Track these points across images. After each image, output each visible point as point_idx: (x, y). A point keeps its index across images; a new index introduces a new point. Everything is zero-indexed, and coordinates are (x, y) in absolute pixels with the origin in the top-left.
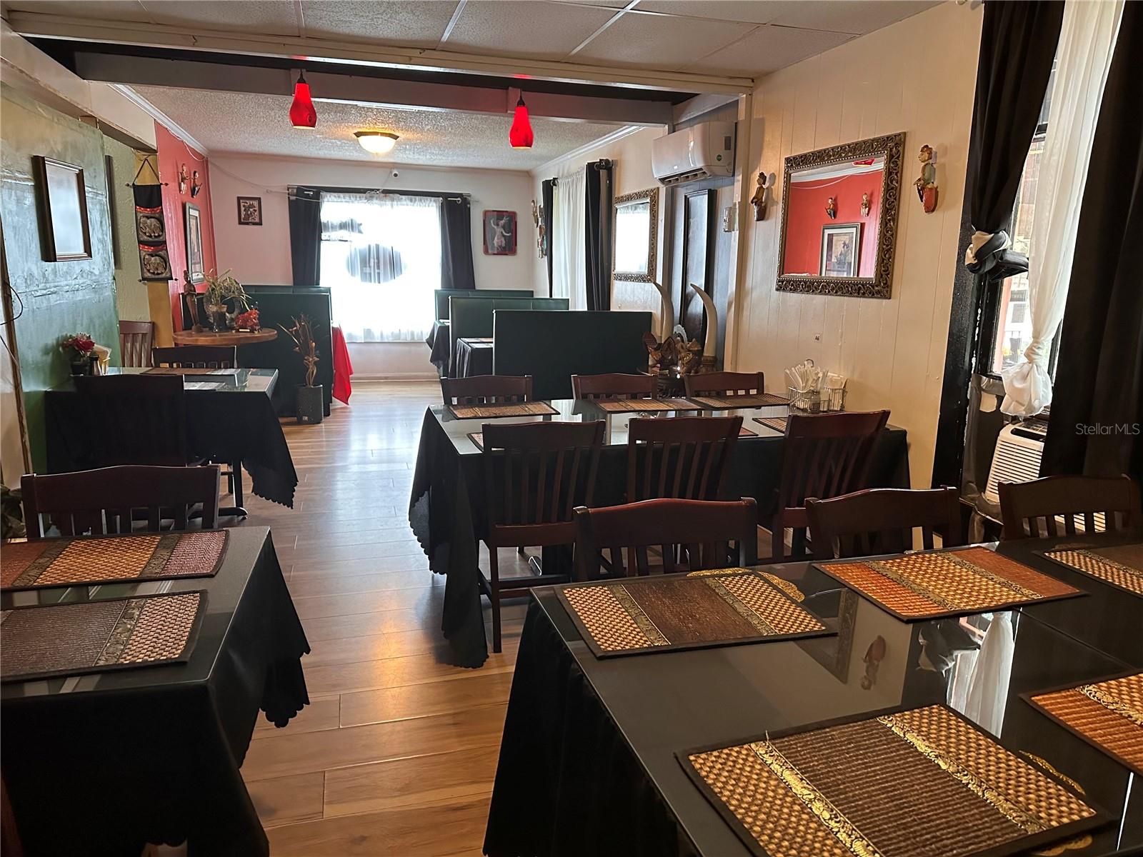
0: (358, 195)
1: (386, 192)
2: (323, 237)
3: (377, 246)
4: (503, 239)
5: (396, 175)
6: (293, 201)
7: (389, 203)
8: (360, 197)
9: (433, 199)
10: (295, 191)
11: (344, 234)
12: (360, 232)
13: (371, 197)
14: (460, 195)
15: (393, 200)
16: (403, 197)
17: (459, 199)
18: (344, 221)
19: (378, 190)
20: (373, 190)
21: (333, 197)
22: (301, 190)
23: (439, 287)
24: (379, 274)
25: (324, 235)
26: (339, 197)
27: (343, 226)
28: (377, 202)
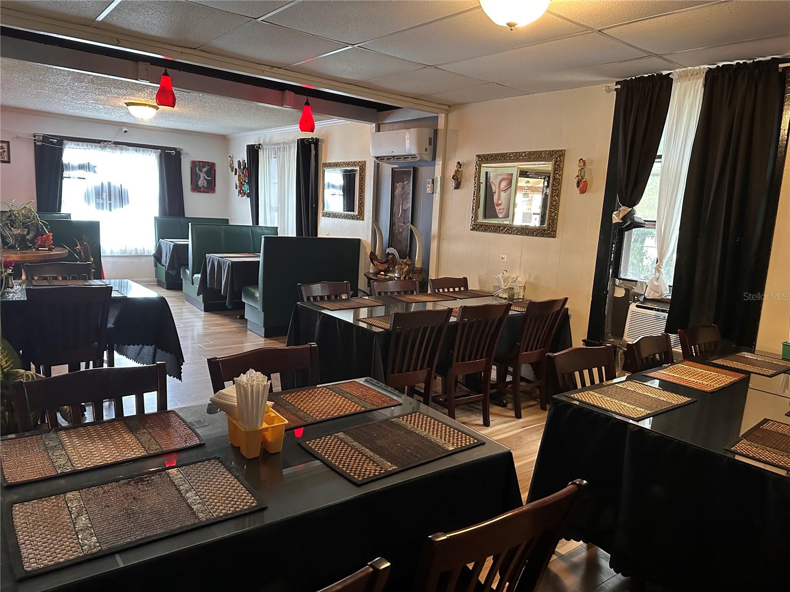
0: (94, 144)
1: (117, 143)
2: (64, 175)
3: (109, 184)
4: (205, 182)
5: (125, 132)
6: (38, 145)
7: (119, 152)
8: (95, 146)
9: (153, 150)
10: (41, 138)
11: (82, 173)
12: (95, 172)
13: (104, 146)
14: (174, 149)
15: (122, 149)
16: (130, 148)
17: (173, 151)
18: (82, 163)
19: (110, 141)
20: (106, 141)
21: (73, 145)
22: (46, 138)
23: (157, 215)
24: (110, 204)
25: (66, 174)
26: (78, 145)
27: (81, 167)
28: (109, 150)
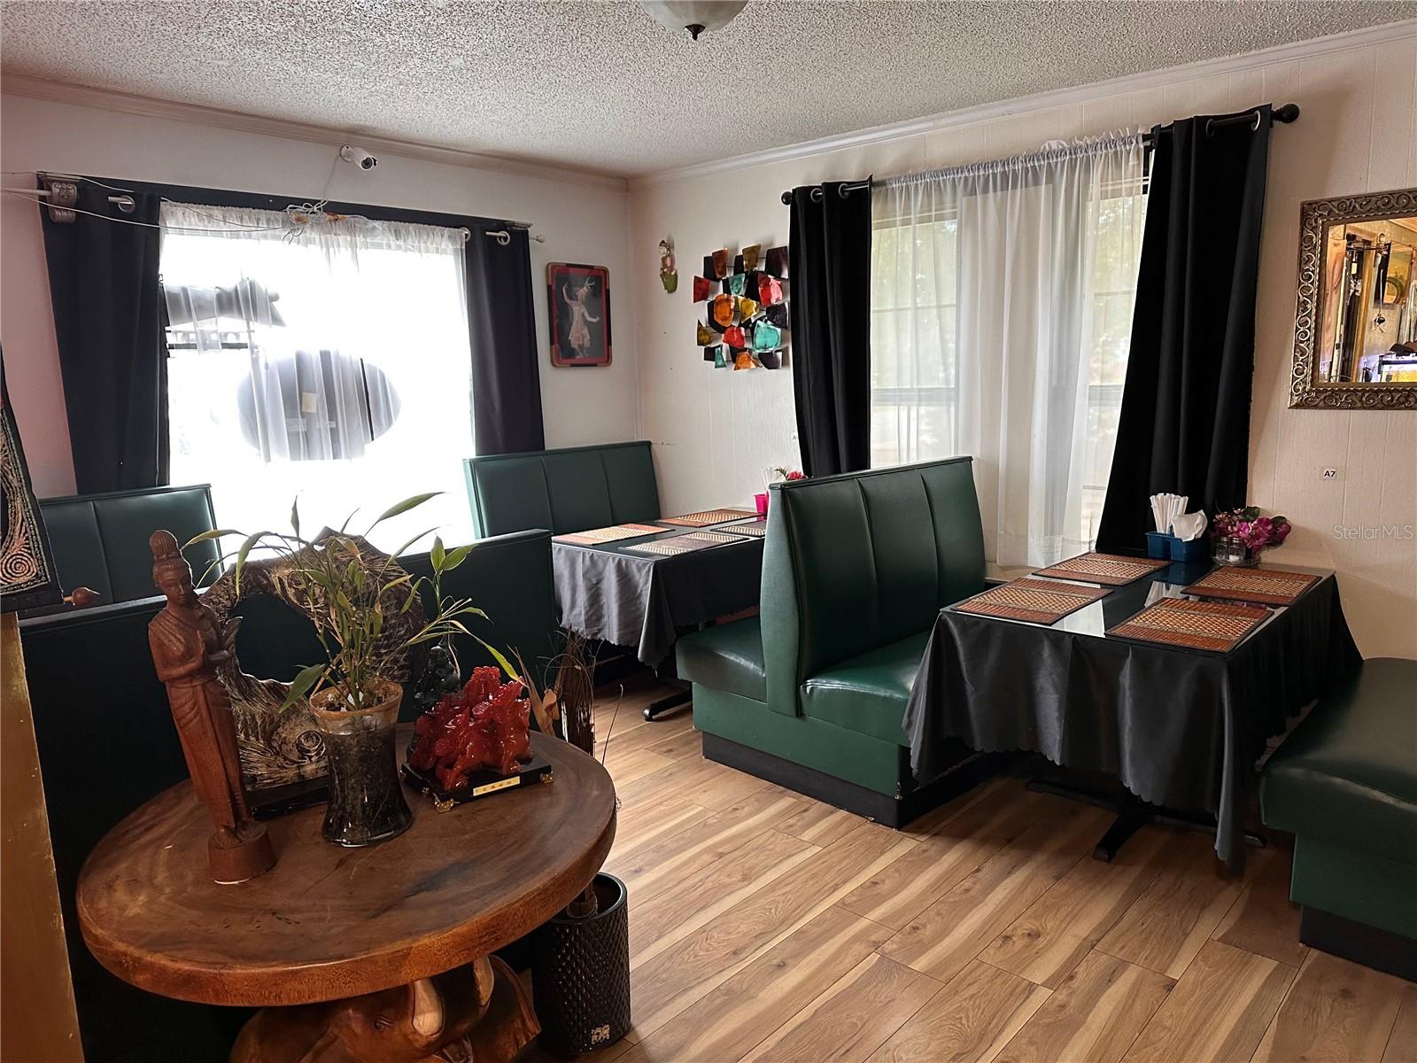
0: (263, 214)
1: (337, 210)
2: (171, 339)
3: (325, 356)
4: (586, 331)
5: (367, 163)
7: (343, 239)
8: (268, 221)
9: (447, 231)
10: (73, 191)
11: (230, 325)
12: (276, 320)
13: (298, 220)
15: (351, 230)
16: (377, 224)
17: (502, 234)
18: (229, 285)
19: (314, 202)
20: (300, 202)
21: (194, 220)
22: (91, 192)
23: (471, 452)
24: (334, 432)
25: (175, 333)
26: (210, 217)
27: (228, 302)
28: (315, 235)
